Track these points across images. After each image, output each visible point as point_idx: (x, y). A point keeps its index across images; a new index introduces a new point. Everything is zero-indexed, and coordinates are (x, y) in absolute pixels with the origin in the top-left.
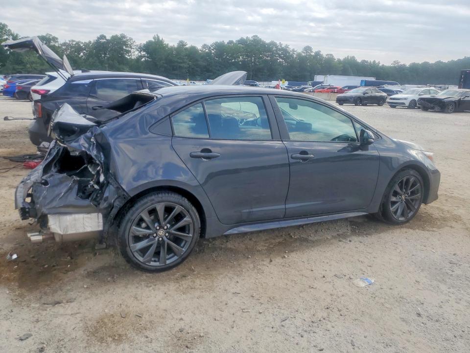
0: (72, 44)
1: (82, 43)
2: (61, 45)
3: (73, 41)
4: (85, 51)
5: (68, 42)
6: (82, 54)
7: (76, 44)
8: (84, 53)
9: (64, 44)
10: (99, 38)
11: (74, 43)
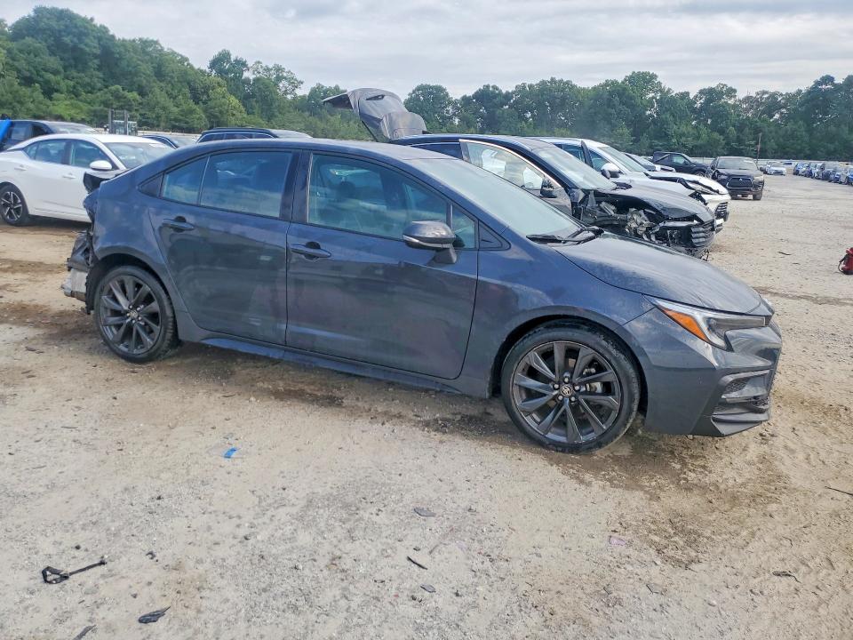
0: (761, 97)
1: (781, 95)
2: (740, 101)
3: (764, 93)
4: (784, 110)
5: (754, 96)
6: (777, 116)
7: (768, 98)
8: (782, 113)
9: (748, 99)
10: (818, 83)
11: (766, 96)
